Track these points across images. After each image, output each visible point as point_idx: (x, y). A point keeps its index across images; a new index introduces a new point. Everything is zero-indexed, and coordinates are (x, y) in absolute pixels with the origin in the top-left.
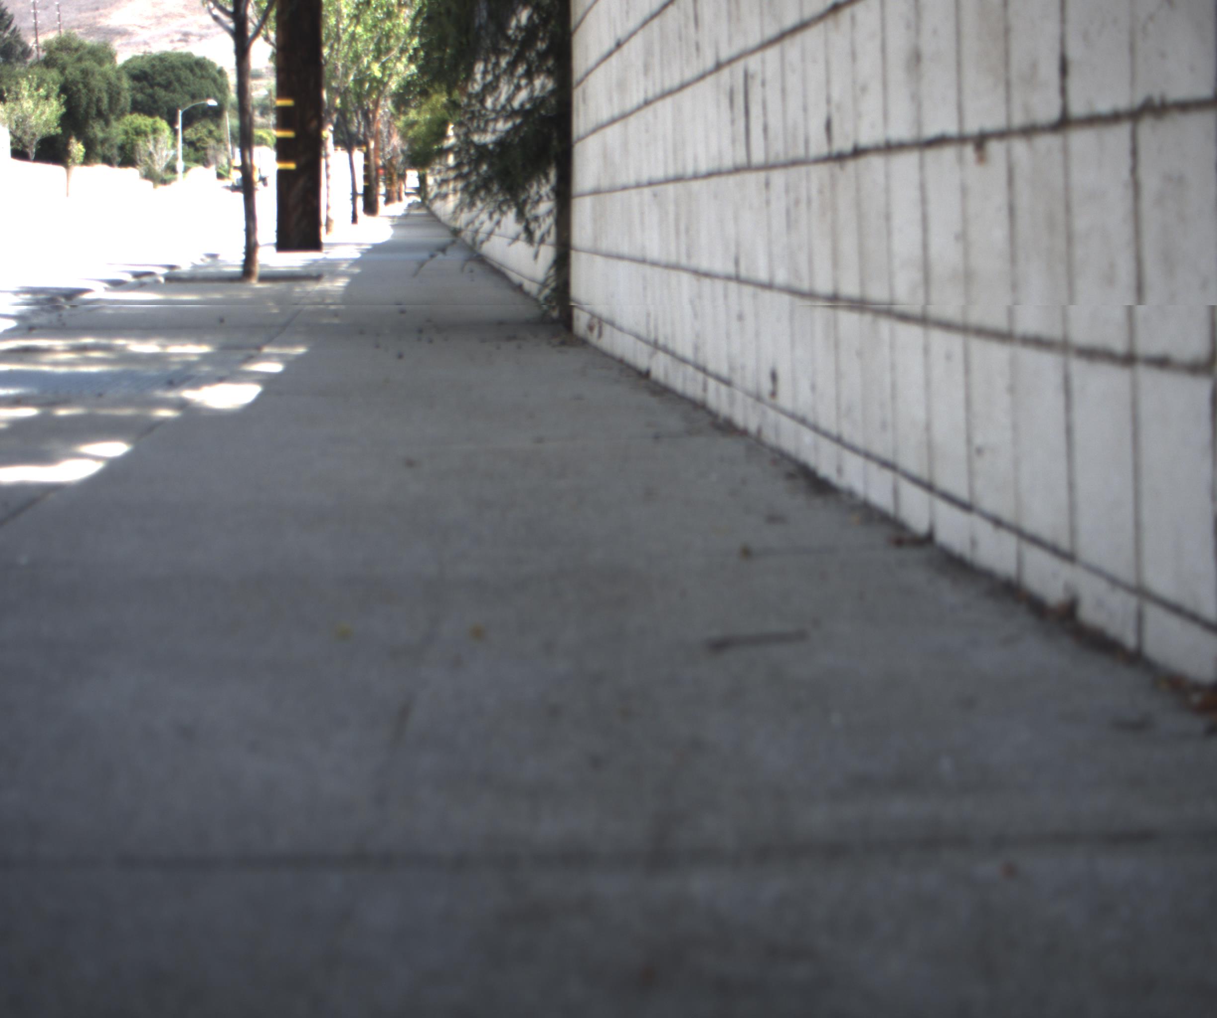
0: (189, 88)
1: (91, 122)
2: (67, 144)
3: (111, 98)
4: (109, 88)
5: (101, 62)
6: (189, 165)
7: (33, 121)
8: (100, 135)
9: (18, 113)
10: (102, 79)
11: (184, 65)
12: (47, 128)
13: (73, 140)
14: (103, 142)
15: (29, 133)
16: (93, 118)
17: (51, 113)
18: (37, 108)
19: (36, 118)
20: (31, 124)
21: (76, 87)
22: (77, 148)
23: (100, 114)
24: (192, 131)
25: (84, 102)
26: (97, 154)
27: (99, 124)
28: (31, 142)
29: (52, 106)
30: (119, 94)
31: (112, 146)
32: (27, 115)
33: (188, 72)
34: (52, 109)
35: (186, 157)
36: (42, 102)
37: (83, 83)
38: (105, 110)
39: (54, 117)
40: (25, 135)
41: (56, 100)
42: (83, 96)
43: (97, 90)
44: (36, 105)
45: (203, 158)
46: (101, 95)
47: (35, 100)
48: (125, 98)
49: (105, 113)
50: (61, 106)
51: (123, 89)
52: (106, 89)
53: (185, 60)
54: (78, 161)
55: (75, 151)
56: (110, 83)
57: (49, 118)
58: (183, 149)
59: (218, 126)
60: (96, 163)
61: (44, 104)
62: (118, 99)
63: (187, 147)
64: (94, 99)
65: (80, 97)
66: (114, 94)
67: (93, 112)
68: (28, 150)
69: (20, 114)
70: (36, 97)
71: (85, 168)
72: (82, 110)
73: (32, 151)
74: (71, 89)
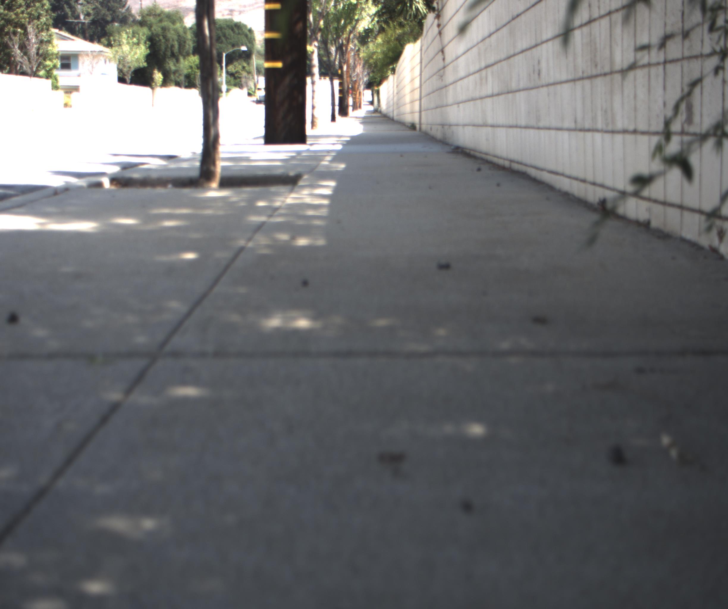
0: (231, 41)
1: (167, 60)
2: (152, 74)
3: (180, 45)
4: (179, 39)
5: (174, 22)
6: (230, 87)
7: (129, 58)
8: (173, 68)
9: (120, 53)
10: (174, 33)
11: (228, 26)
12: (138, 63)
13: (156, 72)
14: (175, 72)
15: (127, 66)
16: (169, 58)
17: (141, 54)
18: (132, 50)
19: (131, 57)
20: (128, 61)
21: (159, 38)
22: (158, 76)
23: (173, 55)
24: (232, 67)
25: (163, 47)
26: (171, 80)
27: (173, 62)
28: (128, 72)
29: (141, 49)
30: (185, 42)
31: (180, 75)
32: (126, 55)
33: (230, 31)
34: (141, 51)
35: (228, 83)
36: (135, 46)
37: (163, 36)
38: (176, 53)
39: (142, 56)
40: (124, 68)
41: (144, 45)
42: (162, 44)
43: (171, 40)
44: (131, 49)
45: (239, 84)
46: (174, 43)
47: (131, 46)
48: (189, 45)
49: (176, 54)
50: (147, 49)
51: (188, 40)
52: (177, 39)
53: (228, 24)
54: (158, 85)
55: (156, 78)
56: (179, 36)
57: (139, 57)
58: (226, 78)
59: (248, 64)
60: (171, 86)
61: (137, 48)
62: (185, 46)
63: (229, 77)
64: (169, 46)
65: (160, 45)
66: (182, 42)
67: (169, 53)
68: (126, 77)
69: (121, 54)
70: (131, 44)
71: (164, 89)
72: (162, 53)
73: (128, 78)
74: (155, 39)
